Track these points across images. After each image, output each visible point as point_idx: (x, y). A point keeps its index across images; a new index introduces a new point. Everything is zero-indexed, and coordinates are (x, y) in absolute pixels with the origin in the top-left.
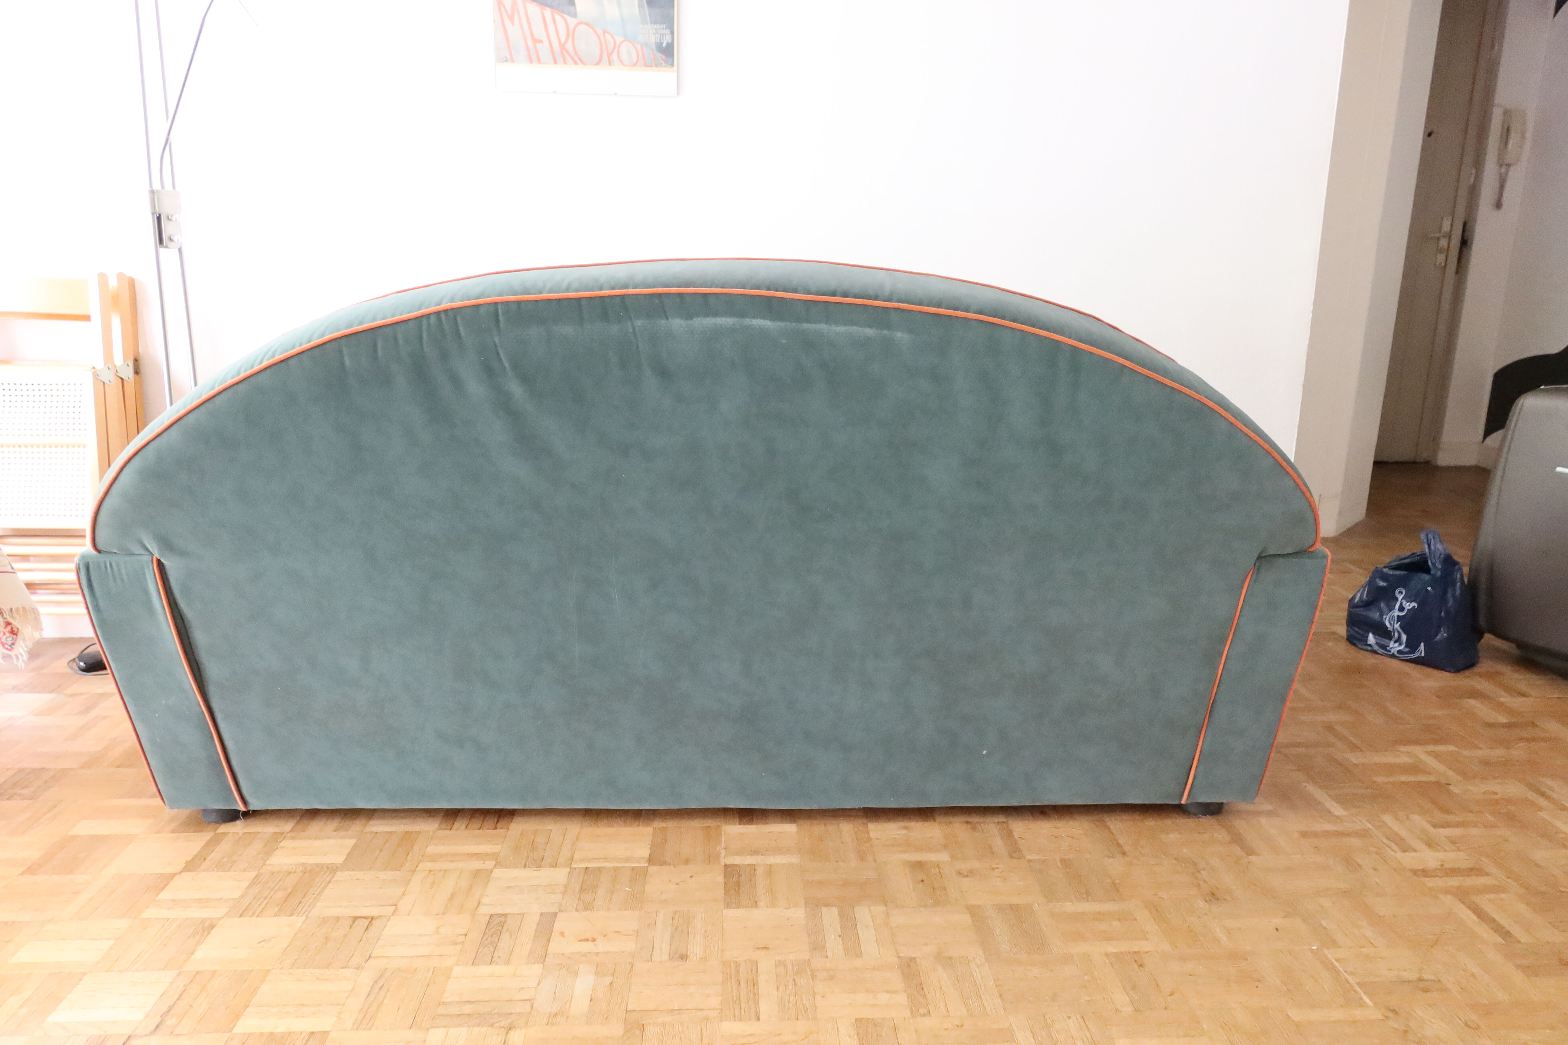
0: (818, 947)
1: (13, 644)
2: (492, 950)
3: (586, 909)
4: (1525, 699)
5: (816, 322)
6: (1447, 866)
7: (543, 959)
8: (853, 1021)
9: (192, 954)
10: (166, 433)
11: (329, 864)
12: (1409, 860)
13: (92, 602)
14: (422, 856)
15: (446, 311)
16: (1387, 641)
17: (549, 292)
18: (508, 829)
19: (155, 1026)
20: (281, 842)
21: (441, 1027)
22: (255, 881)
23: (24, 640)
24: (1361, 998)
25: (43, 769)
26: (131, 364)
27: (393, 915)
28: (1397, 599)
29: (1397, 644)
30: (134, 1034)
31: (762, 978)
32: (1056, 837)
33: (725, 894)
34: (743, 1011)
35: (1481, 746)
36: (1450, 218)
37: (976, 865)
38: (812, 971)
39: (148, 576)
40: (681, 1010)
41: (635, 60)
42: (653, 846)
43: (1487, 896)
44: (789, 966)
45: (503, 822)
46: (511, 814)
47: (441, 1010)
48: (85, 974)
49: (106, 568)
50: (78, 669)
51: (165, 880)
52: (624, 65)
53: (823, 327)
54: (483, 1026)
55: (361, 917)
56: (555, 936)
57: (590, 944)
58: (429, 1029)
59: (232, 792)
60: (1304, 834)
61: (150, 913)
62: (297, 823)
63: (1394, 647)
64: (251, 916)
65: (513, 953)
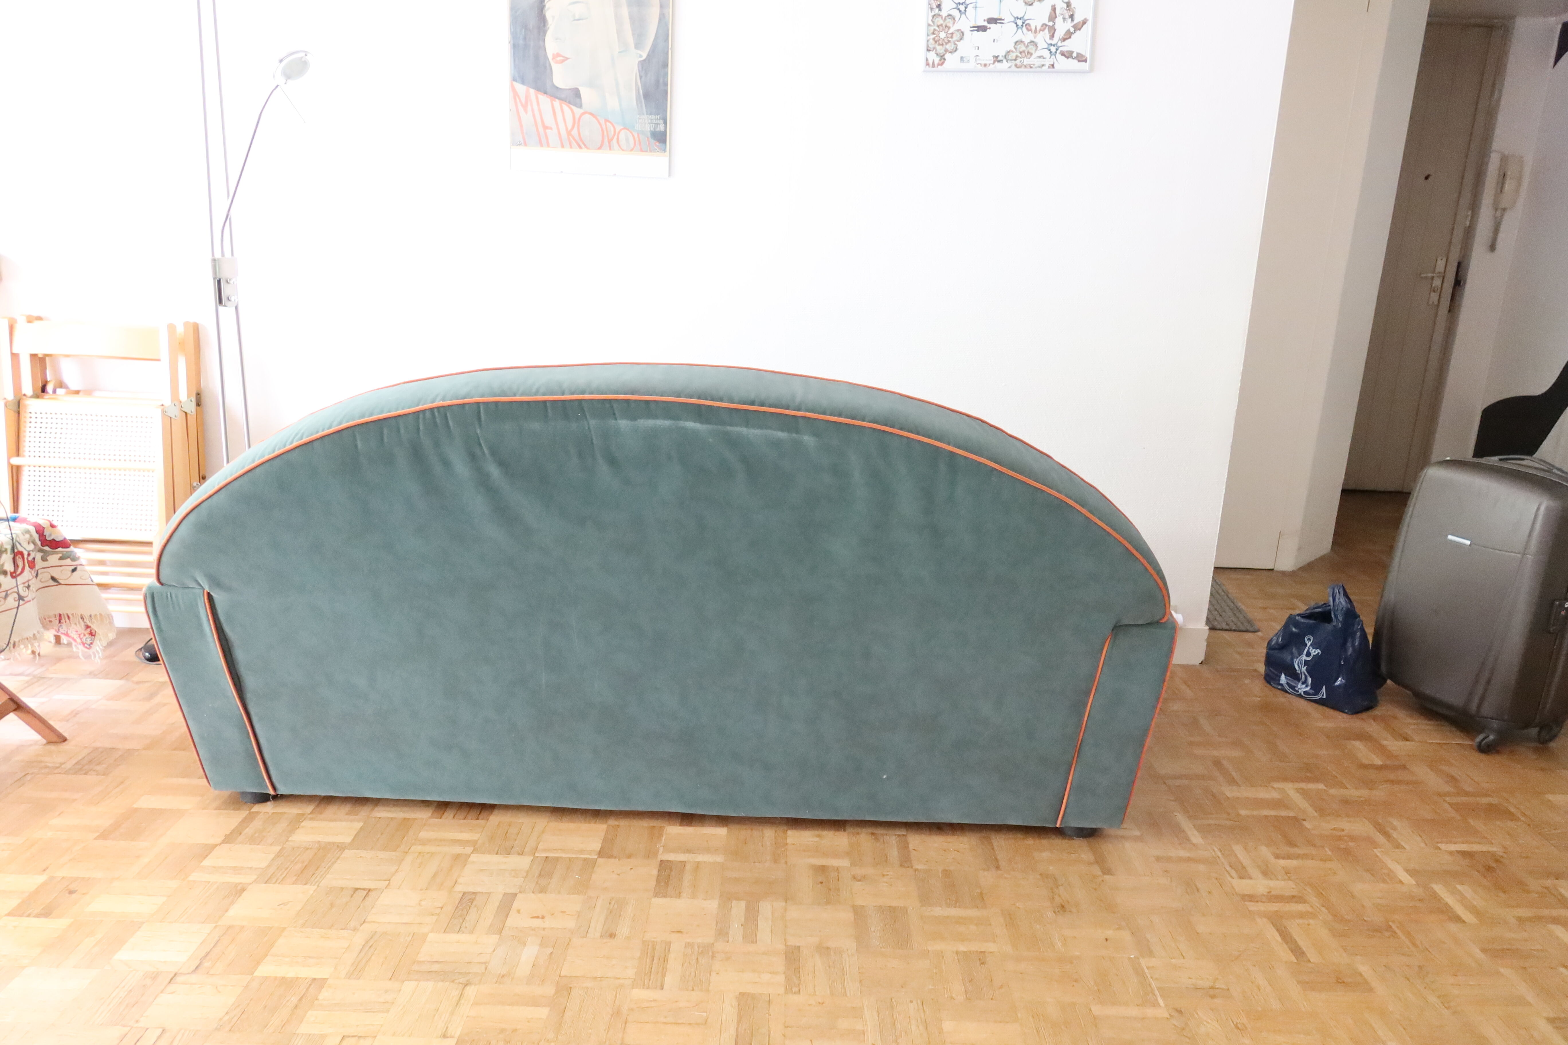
0: (722, 933)
1: (92, 643)
2: (461, 921)
3: (541, 892)
4: (1408, 743)
5: (737, 425)
6: (1273, 893)
7: (500, 931)
8: (737, 994)
9: (227, 911)
10: (216, 495)
11: (339, 843)
12: (1242, 886)
13: (156, 624)
14: (415, 840)
15: (438, 408)
16: (1297, 682)
17: (522, 395)
18: (488, 820)
19: (195, 967)
20: (303, 821)
21: (413, 980)
22: (279, 855)
23: (100, 640)
24: (1157, 1000)
25: (113, 749)
26: (194, 400)
27: (386, 888)
28: (1306, 645)
29: (1304, 686)
30: (179, 972)
31: (672, 956)
32: (945, 851)
33: (656, 885)
34: (651, 982)
35: (1348, 786)
36: (1444, 259)
37: (869, 871)
38: (713, 953)
39: (199, 604)
40: (603, 977)
41: (632, 145)
42: (605, 840)
43: (1298, 921)
44: (696, 947)
45: (485, 814)
46: (492, 807)
47: (416, 967)
48: (143, 923)
49: (167, 597)
50: (143, 658)
51: (208, 850)
52: (623, 150)
53: (743, 430)
54: (446, 982)
55: (360, 889)
56: (513, 913)
57: (540, 920)
58: (404, 982)
59: (264, 779)
60: (1158, 859)
61: (195, 876)
62: (317, 806)
63: (1302, 688)
64: (274, 883)
65: (477, 925)
